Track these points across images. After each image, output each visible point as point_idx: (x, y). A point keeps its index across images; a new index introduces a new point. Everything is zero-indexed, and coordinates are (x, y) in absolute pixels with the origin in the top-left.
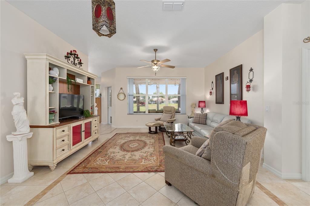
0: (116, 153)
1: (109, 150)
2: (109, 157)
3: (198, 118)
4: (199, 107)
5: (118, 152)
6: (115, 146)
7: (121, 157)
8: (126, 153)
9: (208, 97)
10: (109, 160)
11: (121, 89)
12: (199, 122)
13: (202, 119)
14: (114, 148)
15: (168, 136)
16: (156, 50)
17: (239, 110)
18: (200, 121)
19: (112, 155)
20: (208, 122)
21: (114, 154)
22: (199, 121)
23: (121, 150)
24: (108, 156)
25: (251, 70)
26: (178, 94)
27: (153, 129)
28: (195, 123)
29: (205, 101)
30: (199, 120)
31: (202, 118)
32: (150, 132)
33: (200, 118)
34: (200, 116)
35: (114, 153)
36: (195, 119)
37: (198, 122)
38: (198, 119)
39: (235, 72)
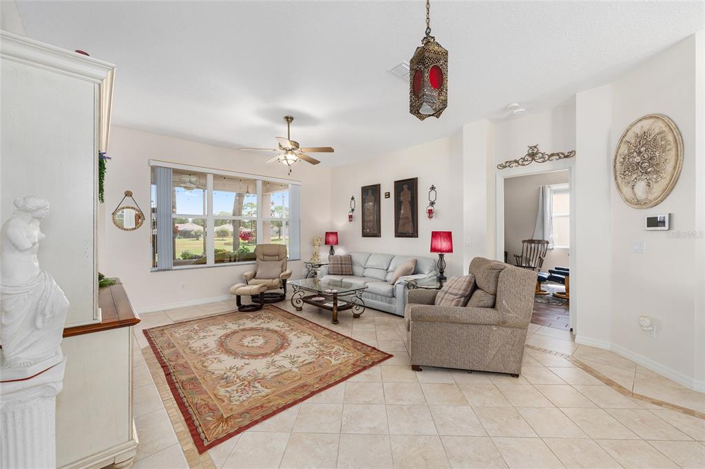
3: (338, 264)
4: (327, 243)
5: (247, 365)
9: (340, 224)
10: (257, 384)
11: (128, 194)
12: (342, 272)
13: (347, 266)
15: (297, 308)
16: (289, 119)
17: (443, 244)
18: (344, 270)
20: (357, 270)
22: (342, 269)
25: (433, 188)
26: (234, 215)
27: (246, 301)
28: (334, 274)
29: (336, 233)
30: (342, 267)
31: (345, 264)
32: (242, 308)
33: (342, 264)
34: (341, 261)
36: (333, 267)
37: (340, 273)
38: (340, 266)
39: (405, 187)
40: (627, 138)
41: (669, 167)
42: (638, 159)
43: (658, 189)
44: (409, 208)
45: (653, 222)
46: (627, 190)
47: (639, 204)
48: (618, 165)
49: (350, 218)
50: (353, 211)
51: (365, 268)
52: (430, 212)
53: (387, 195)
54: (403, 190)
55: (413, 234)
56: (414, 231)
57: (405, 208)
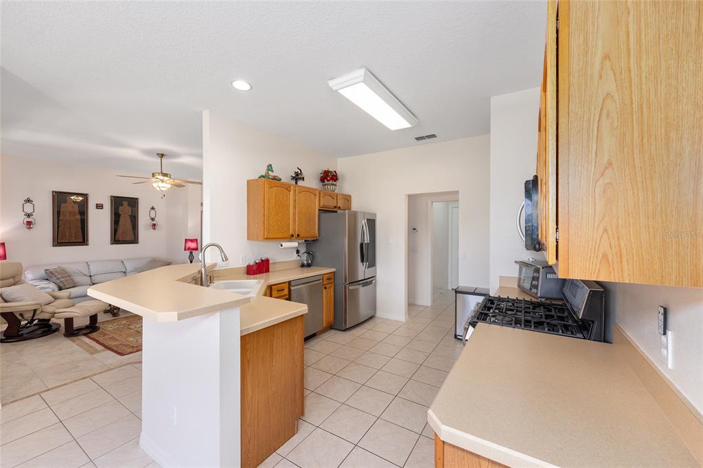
16: (160, 155)
25: (153, 208)
39: (125, 203)
44: (129, 221)
49: (27, 224)
50: (29, 216)
51: (90, 276)
52: (154, 225)
53: (99, 206)
54: (122, 205)
55: (135, 240)
56: (135, 238)
57: (125, 221)
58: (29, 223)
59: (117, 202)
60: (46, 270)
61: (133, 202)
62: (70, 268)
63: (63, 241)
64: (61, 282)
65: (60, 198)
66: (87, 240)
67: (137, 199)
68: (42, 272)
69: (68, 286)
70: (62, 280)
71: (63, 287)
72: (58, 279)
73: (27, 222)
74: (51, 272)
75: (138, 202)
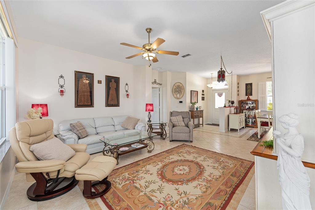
0: (211, 166)
1: (221, 174)
2: (220, 164)
5: (209, 166)
6: (209, 178)
7: (208, 159)
8: (201, 162)
10: (220, 160)
14: (212, 175)
19: (216, 165)
21: (214, 165)
23: (204, 168)
24: (222, 165)
25: (127, 84)
35: (214, 168)
39: (113, 80)
40: (175, 85)
41: (183, 93)
42: (178, 90)
43: (181, 96)
44: (115, 92)
45: (181, 102)
46: (175, 96)
47: (178, 98)
48: (173, 90)
49: (61, 92)
50: (62, 87)
51: (96, 128)
52: (128, 95)
53: (99, 82)
54: (111, 81)
55: (117, 105)
56: (118, 103)
57: (112, 92)
58: (62, 91)
59: (109, 79)
60: (71, 124)
61: (117, 80)
62: (84, 123)
63: (80, 104)
64: (80, 133)
65: (79, 75)
66: (93, 104)
67: (119, 78)
68: (68, 126)
69: (84, 136)
70: (80, 131)
71: (81, 137)
72: (78, 131)
73: (61, 91)
74: (74, 126)
75: (119, 80)
